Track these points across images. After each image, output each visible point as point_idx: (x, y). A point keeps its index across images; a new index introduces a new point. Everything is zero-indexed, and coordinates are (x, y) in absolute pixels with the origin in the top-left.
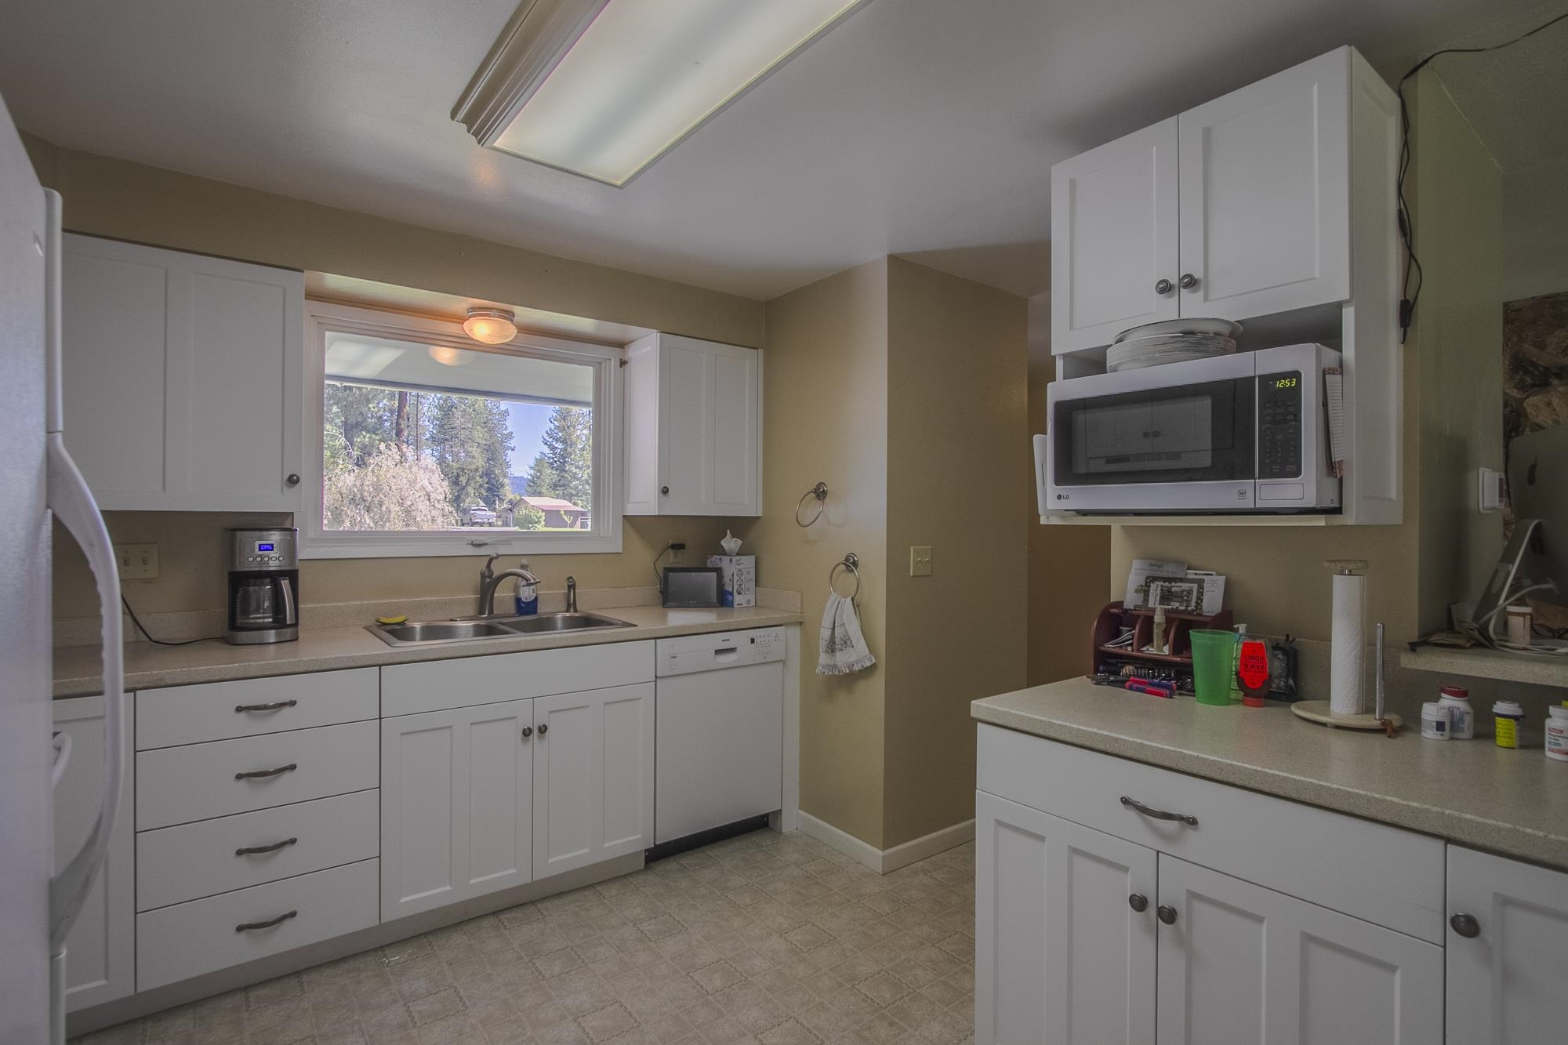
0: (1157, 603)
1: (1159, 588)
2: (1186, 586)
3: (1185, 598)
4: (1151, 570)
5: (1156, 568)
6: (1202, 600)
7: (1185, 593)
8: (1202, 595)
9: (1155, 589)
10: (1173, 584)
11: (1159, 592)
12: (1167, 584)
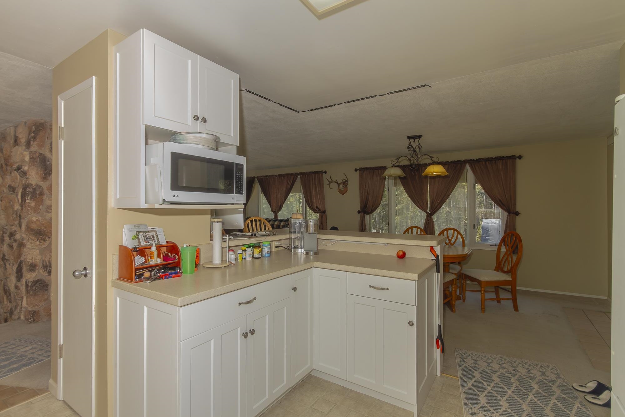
0: (144, 242)
1: (142, 236)
2: (151, 234)
3: (153, 239)
4: (136, 228)
5: (138, 227)
6: (158, 238)
7: (152, 236)
8: (158, 236)
9: (141, 236)
10: (147, 233)
11: (143, 238)
12: (144, 234)
